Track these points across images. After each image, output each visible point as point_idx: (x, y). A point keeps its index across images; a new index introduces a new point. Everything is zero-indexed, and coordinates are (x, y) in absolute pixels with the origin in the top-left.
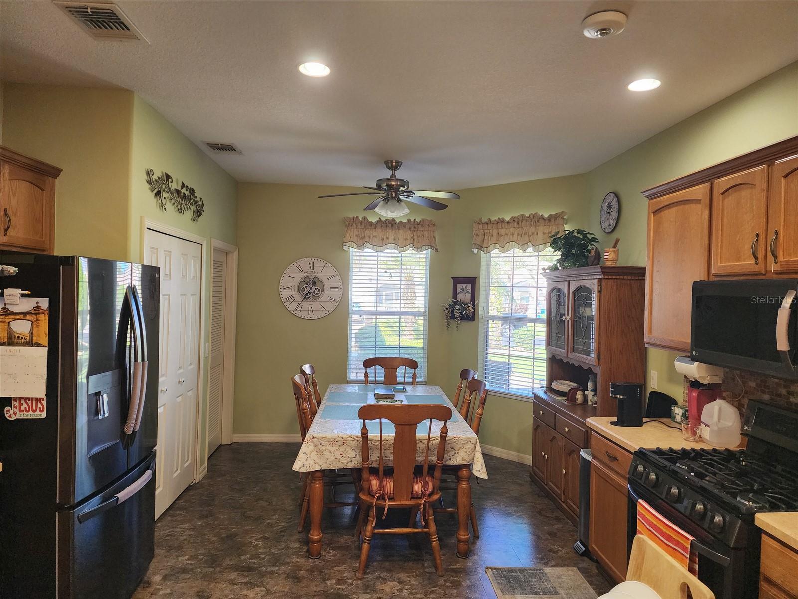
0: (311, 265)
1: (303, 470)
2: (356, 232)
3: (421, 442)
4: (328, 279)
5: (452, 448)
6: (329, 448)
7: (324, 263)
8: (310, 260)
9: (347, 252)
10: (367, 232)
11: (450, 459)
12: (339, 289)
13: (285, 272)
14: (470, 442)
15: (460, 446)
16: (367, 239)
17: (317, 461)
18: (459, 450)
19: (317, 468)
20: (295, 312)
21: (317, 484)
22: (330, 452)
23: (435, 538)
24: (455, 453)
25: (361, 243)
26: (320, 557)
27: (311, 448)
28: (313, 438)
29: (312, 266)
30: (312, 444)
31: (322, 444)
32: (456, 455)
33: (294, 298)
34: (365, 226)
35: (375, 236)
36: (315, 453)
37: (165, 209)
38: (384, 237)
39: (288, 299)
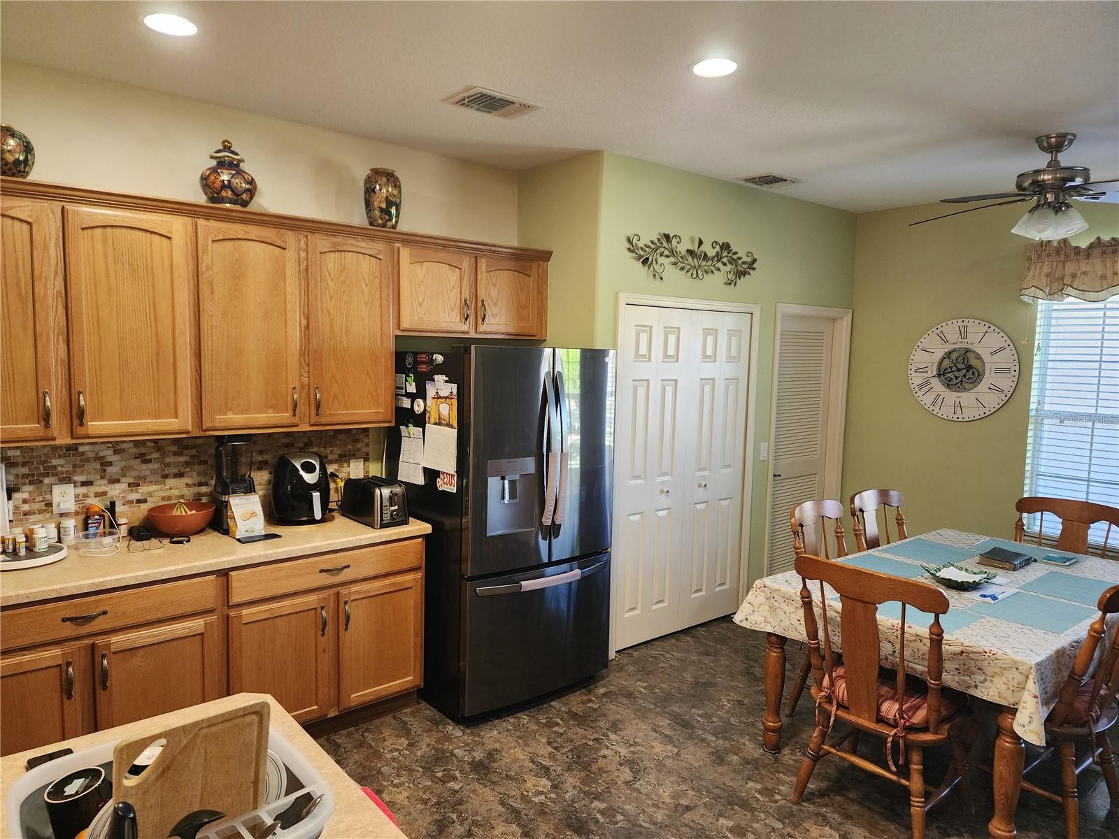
0: (962, 331)
1: (745, 624)
2: (1046, 269)
3: (921, 640)
4: (992, 354)
5: (979, 669)
6: (784, 606)
7: (986, 328)
8: (960, 323)
9: (1031, 308)
10: (1070, 268)
11: (976, 687)
12: (1012, 371)
13: (919, 344)
14: (1017, 669)
15: (996, 670)
16: (1067, 280)
17: (769, 619)
18: (993, 677)
19: (769, 629)
20: (932, 408)
21: (774, 652)
22: (785, 613)
23: (917, 802)
24: (985, 680)
25: (1057, 287)
26: (775, 754)
27: (761, 599)
28: (765, 586)
29: (964, 333)
30: (763, 594)
31: (775, 599)
32: (988, 684)
33: (930, 386)
34: (1067, 256)
35: (1085, 273)
36: (768, 608)
37: (661, 278)
38: (1109, 273)
39: (920, 387)
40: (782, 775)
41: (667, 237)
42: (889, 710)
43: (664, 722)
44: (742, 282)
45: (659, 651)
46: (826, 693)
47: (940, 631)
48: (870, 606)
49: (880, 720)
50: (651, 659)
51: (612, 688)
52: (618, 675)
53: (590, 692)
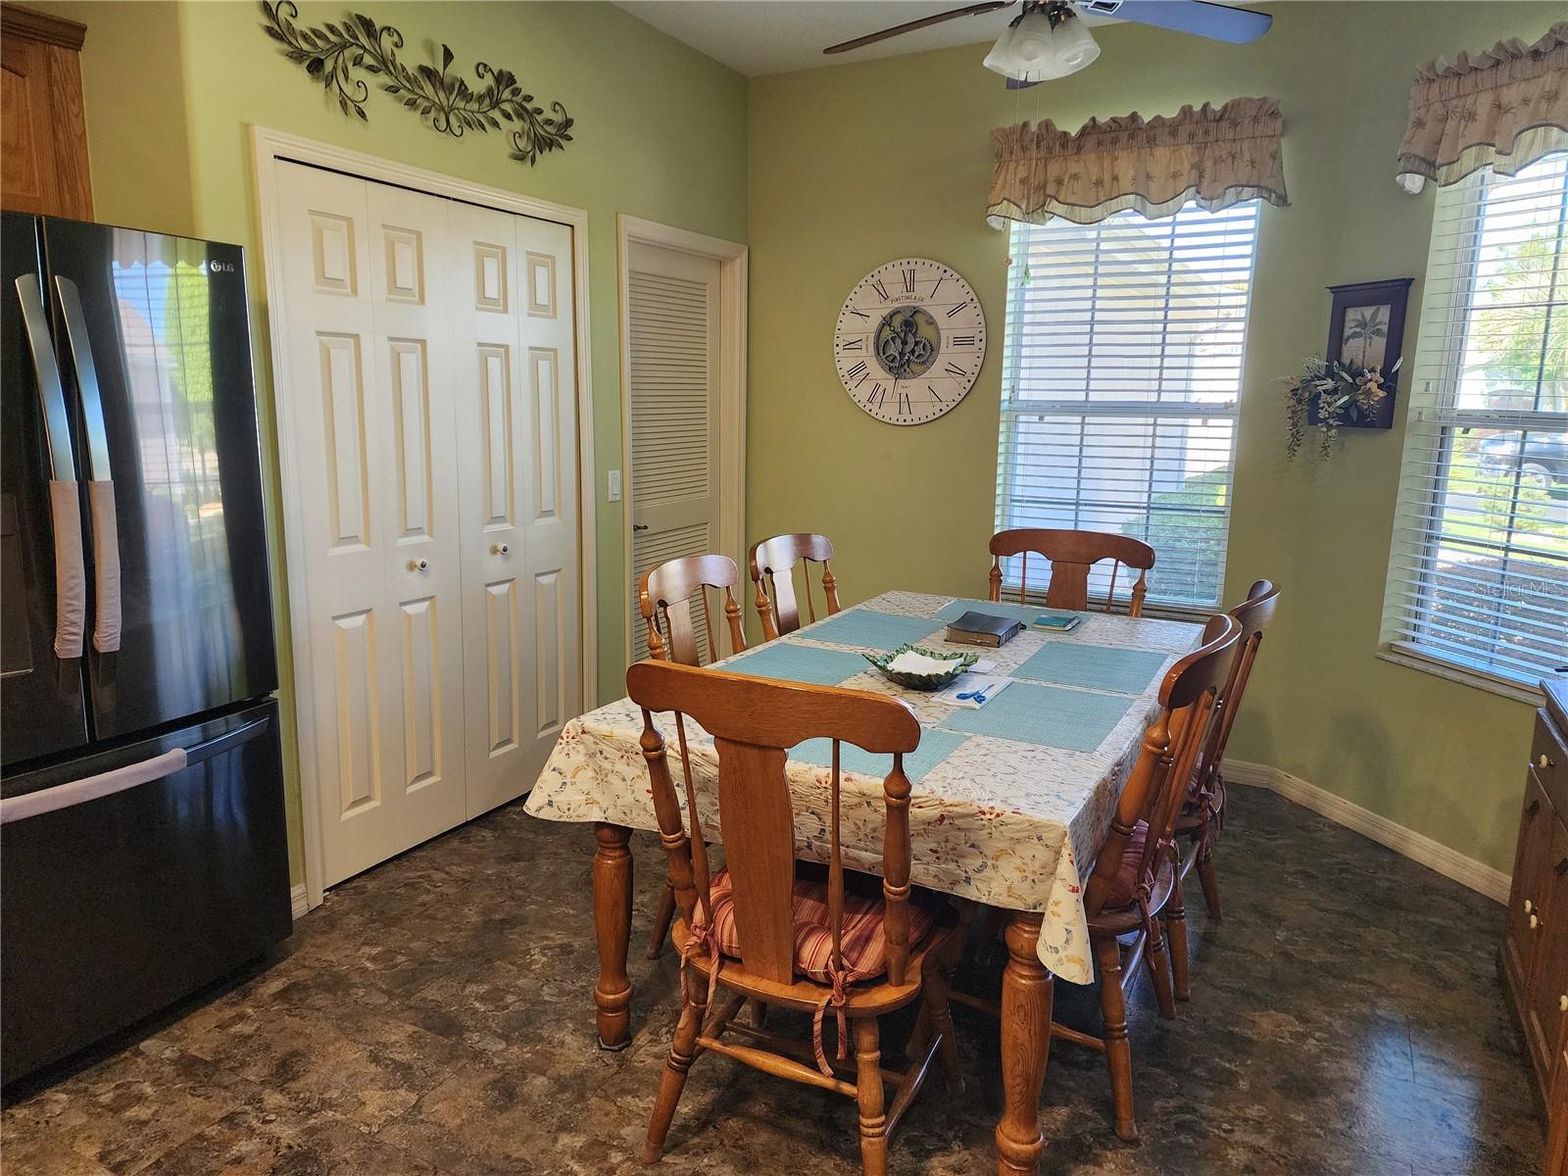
0: (908, 280)
1: (547, 814)
2: (1022, 172)
3: (869, 803)
4: (950, 314)
5: (973, 846)
6: (620, 766)
7: (941, 270)
8: (905, 267)
9: (1001, 236)
10: (1054, 169)
11: (968, 880)
12: (977, 341)
13: (848, 302)
14: (1040, 839)
15: (1002, 845)
16: (1051, 189)
17: (596, 795)
18: (997, 858)
19: (596, 816)
20: (869, 406)
21: (610, 858)
22: (624, 780)
23: (873, 1127)
24: (984, 866)
25: (1037, 204)
26: (620, 1050)
27: (579, 758)
28: (584, 732)
29: (910, 283)
30: (581, 748)
31: (605, 754)
32: (988, 872)
33: (865, 372)
34: (1050, 150)
35: (1075, 177)
36: (591, 773)
37: (362, 114)
38: (1107, 177)
39: (852, 373)
40: (629, 1098)
41: (367, 25)
42: (815, 954)
43: (398, 1035)
44: (547, 159)
45: (423, 869)
46: (699, 937)
47: (904, 788)
48: (773, 751)
49: (800, 977)
50: (402, 891)
51: (301, 975)
52: (321, 940)
53: (245, 996)
